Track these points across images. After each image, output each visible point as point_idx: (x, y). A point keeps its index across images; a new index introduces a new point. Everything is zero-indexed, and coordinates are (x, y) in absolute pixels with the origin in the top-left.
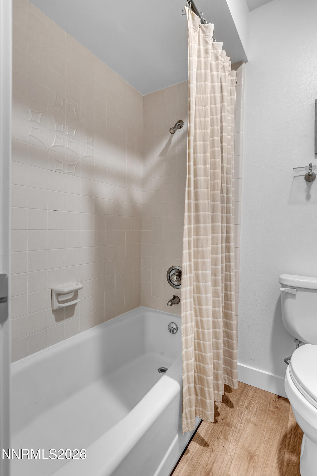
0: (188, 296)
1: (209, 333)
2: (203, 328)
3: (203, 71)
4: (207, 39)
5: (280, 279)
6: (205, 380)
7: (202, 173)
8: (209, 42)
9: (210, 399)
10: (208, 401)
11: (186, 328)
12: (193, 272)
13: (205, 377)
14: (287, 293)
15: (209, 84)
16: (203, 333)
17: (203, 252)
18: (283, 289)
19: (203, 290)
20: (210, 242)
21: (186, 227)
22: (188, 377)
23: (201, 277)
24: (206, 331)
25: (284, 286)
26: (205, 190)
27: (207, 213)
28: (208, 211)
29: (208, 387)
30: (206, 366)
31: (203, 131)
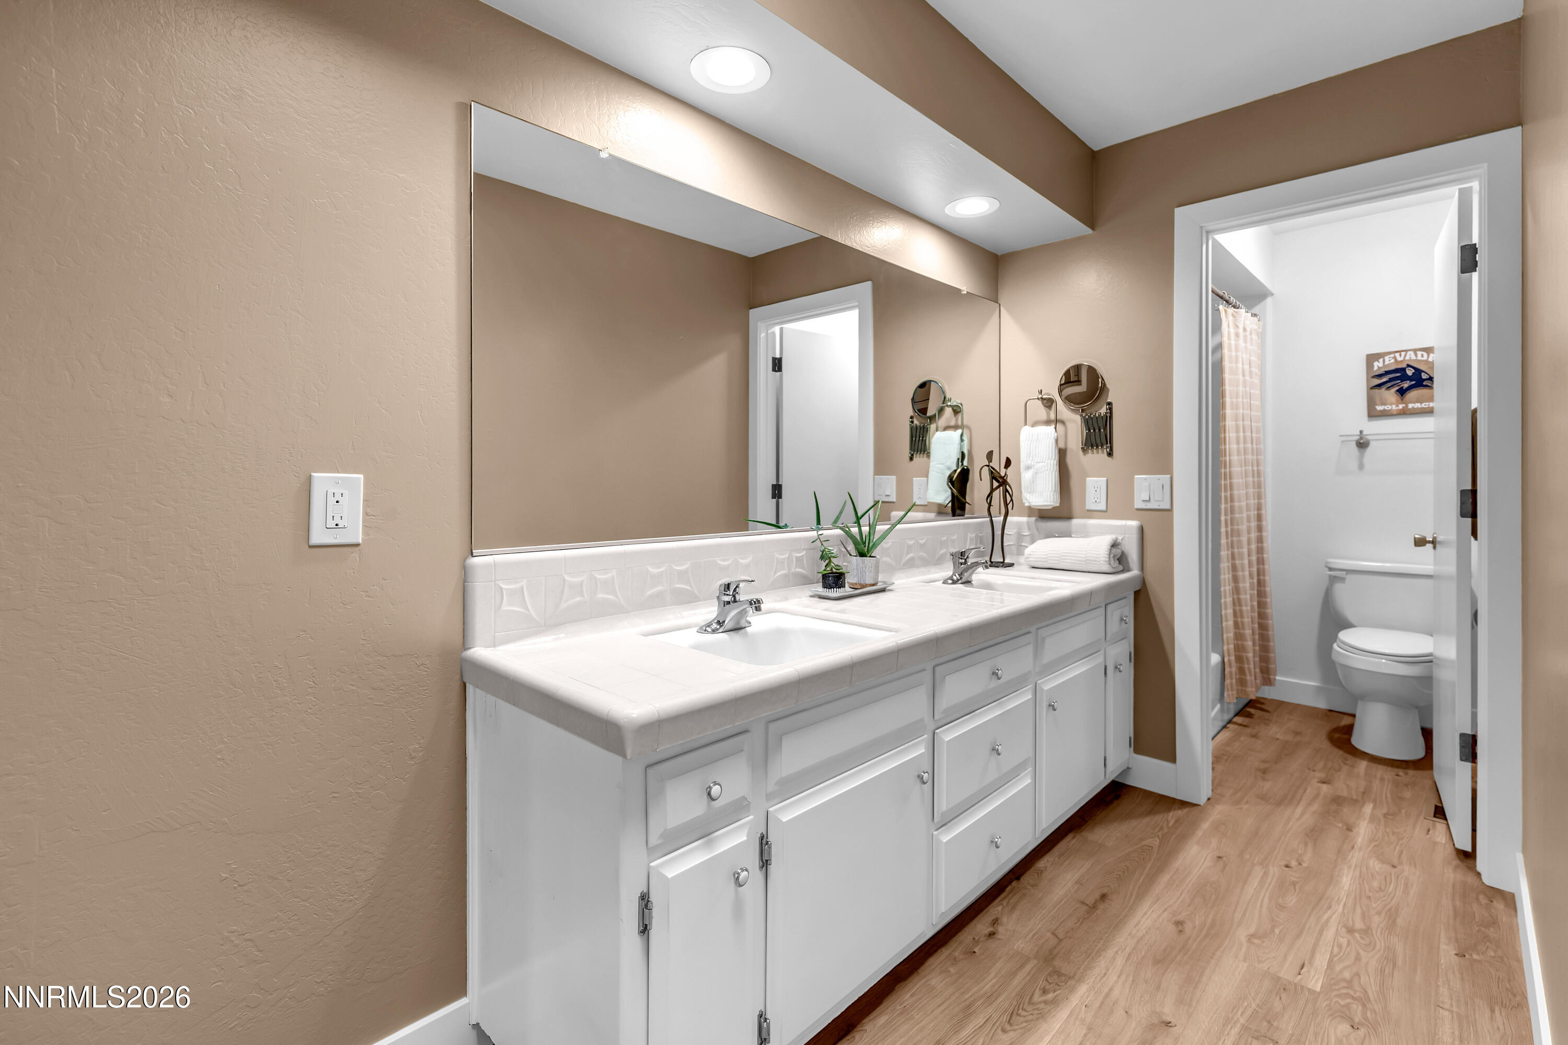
0: (1226, 572)
1: (1247, 611)
2: (1240, 605)
3: (1234, 354)
4: (1237, 324)
5: (1327, 563)
6: (1245, 658)
7: (1235, 452)
8: (1240, 326)
9: (1251, 675)
10: (1248, 678)
11: (1225, 602)
12: (1230, 549)
13: (1244, 654)
14: (1335, 577)
15: (1240, 365)
16: (1241, 611)
17: (1238, 530)
18: (1330, 573)
19: (1239, 567)
20: (1245, 521)
21: (1223, 506)
22: (1228, 650)
23: (1236, 556)
24: (1244, 608)
25: (1331, 569)
26: (1239, 469)
27: (1242, 492)
28: (1243, 490)
29: (1248, 663)
30: (1245, 643)
31: (1235, 411)
